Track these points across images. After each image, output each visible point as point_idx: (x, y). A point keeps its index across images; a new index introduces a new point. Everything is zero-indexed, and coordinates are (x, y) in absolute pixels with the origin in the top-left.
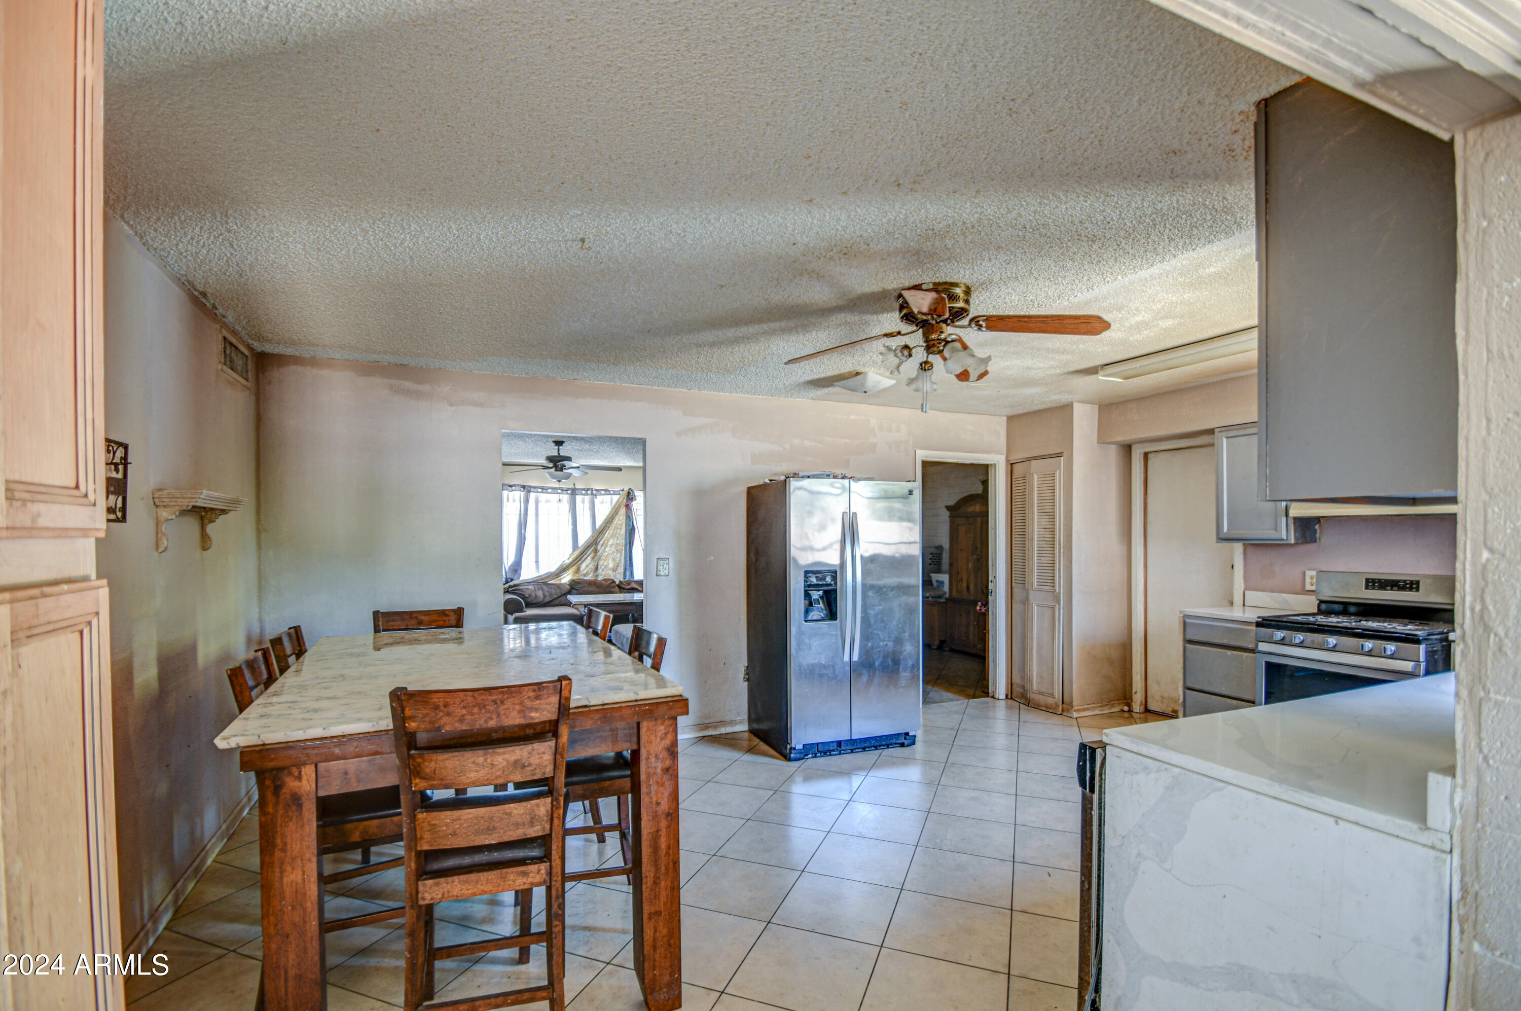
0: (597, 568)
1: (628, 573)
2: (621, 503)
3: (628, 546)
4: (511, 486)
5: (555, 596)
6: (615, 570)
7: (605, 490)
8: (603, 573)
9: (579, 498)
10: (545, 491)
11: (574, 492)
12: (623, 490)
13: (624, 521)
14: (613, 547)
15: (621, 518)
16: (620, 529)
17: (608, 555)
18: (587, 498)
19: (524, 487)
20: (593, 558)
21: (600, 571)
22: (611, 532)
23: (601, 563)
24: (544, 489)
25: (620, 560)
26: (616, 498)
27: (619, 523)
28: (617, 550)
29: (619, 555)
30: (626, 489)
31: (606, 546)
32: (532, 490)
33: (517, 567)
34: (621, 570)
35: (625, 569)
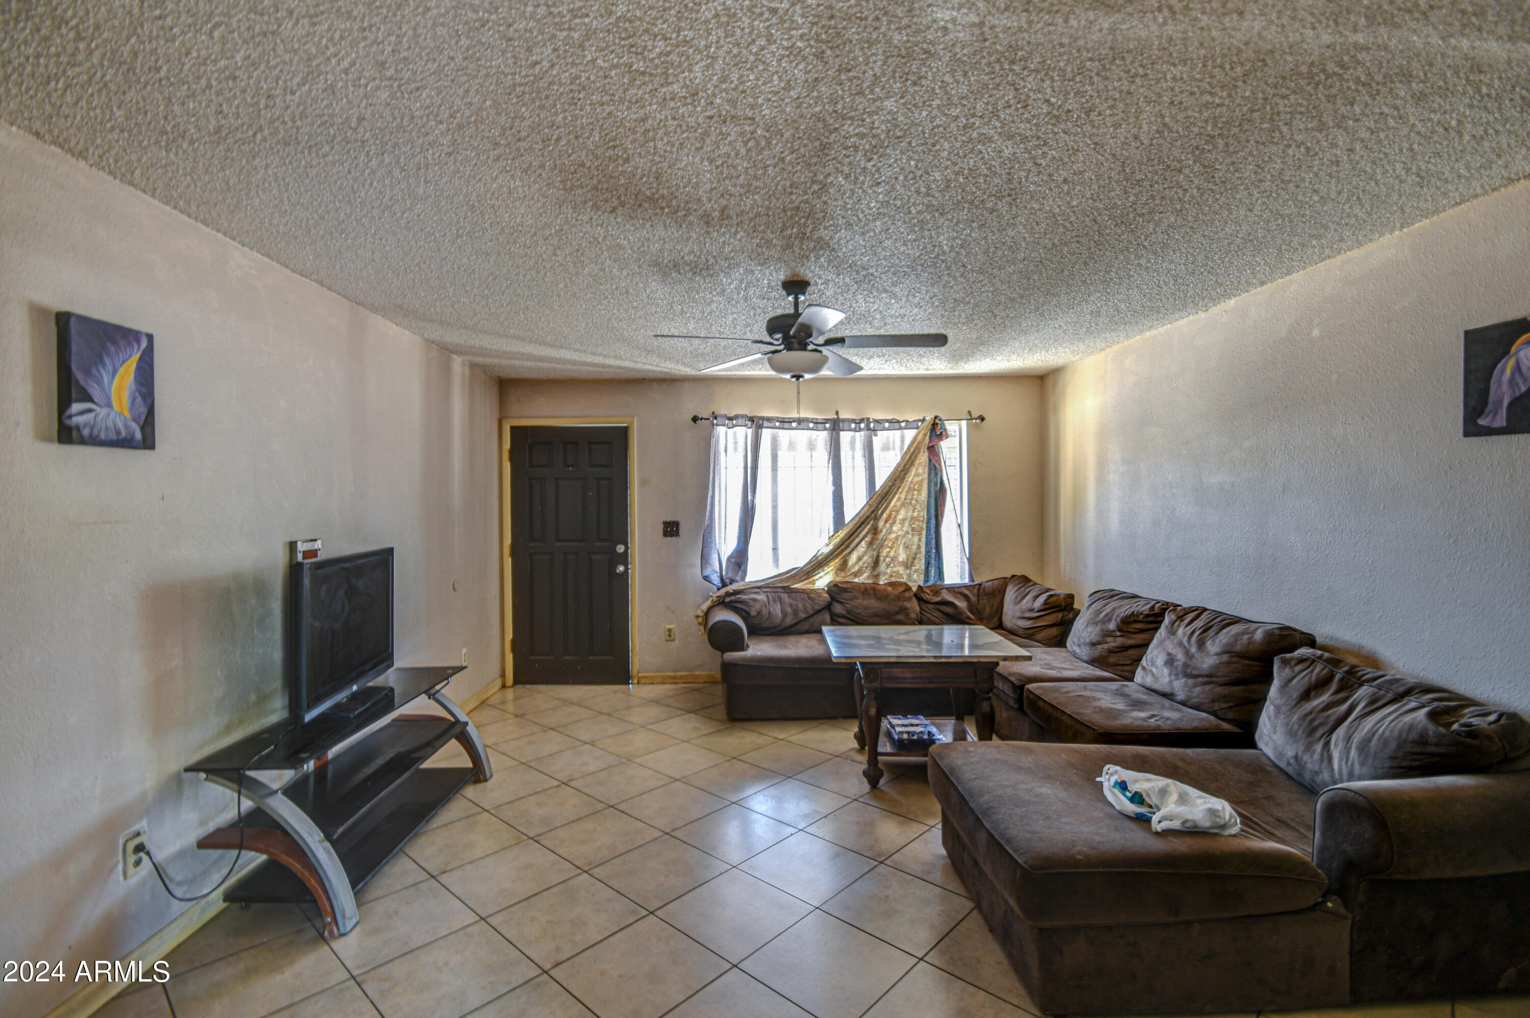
0: (876, 562)
1: (933, 572)
2: (919, 443)
3: (933, 522)
4: (730, 419)
5: (803, 615)
6: (908, 565)
7: (890, 421)
8: (889, 571)
9: (845, 437)
10: (786, 425)
11: (836, 426)
12: (923, 420)
13: (926, 476)
14: (907, 524)
15: (920, 471)
16: (919, 490)
17: (897, 538)
18: (860, 437)
19: (752, 419)
20: (870, 544)
21: (882, 567)
22: (903, 496)
23: (884, 552)
24: (785, 423)
25: (919, 547)
26: (910, 434)
27: (916, 479)
28: (913, 529)
29: (916, 539)
30: (929, 418)
31: (894, 523)
32: (766, 424)
33: (740, 559)
34: (920, 565)
35: (928, 564)
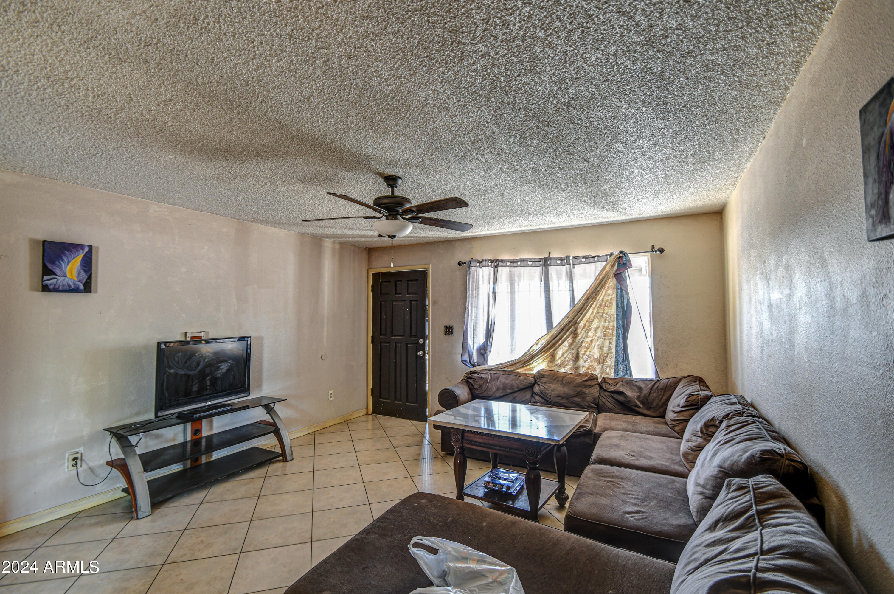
0: (577, 358)
1: (621, 368)
2: (608, 272)
3: (621, 330)
4: (480, 262)
6: (602, 361)
7: (586, 257)
8: (587, 365)
9: (553, 270)
11: (546, 262)
12: (611, 254)
13: (614, 296)
14: (599, 331)
15: (610, 292)
16: (610, 307)
17: (592, 341)
18: (564, 269)
19: (492, 261)
20: (571, 344)
21: (581, 362)
22: (595, 311)
23: (582, 351)
24: (514, 263)
25: (610, 348)
26: (600, 266)
27: (606, 298)
28: (605, 335)
29: (607, 342)
30: (616, 252)
31: (589, 330)
32: (500, 264)
34: (611, 361)
35: (617, 361)
